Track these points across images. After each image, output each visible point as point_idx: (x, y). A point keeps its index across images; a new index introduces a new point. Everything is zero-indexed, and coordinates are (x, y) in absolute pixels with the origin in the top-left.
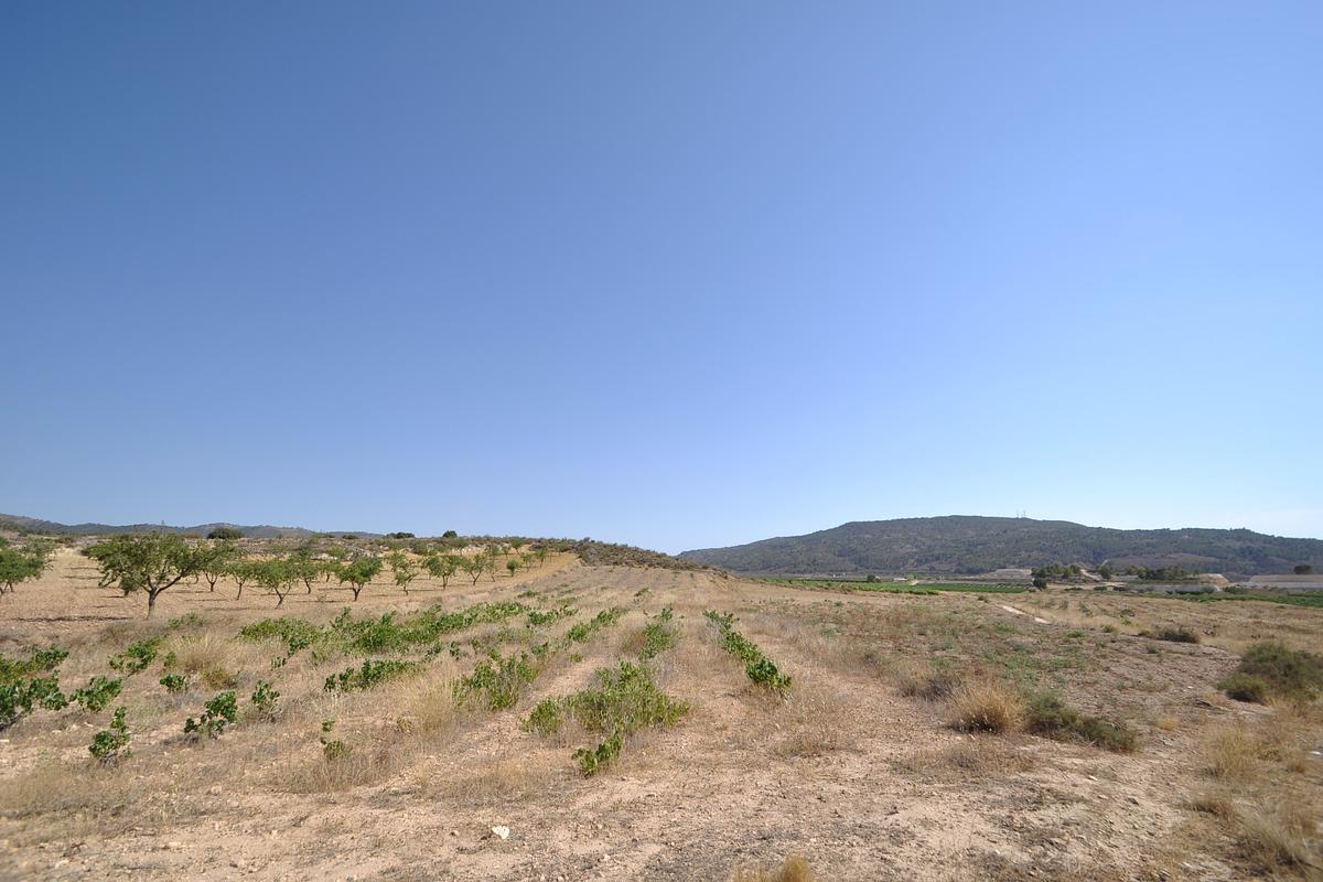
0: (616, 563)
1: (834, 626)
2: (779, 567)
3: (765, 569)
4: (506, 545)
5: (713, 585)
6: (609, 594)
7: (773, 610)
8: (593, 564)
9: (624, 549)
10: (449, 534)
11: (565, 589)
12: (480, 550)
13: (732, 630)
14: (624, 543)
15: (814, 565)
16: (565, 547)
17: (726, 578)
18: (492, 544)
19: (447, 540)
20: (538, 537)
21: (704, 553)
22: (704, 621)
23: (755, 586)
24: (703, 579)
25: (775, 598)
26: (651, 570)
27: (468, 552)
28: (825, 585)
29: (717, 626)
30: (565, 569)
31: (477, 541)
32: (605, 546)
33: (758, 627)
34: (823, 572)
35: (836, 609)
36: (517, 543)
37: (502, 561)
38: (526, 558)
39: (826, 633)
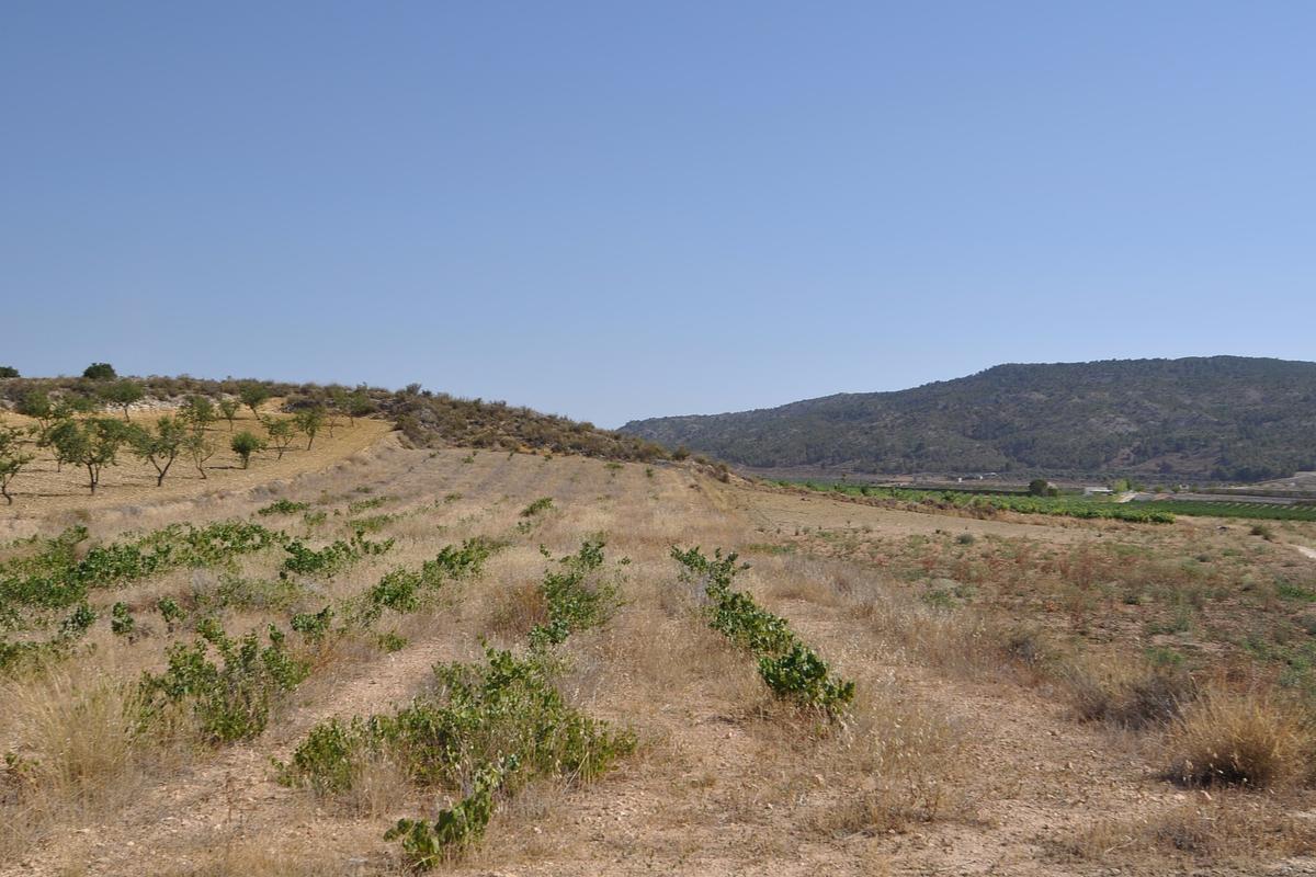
0: (479, 444)
1: (950, 584)
2: (843, 460)
3: (810, 462)
4: (228, 398)
5: (694, 495)
6: (463, 510)
7: (822, 549)
8: (426, 443)
9: (496, 412)
10: (99, 372)
11: (363, 498)
12: (171, 409)
13: (732, 589)
14: (499, 400)
15: (917, 457)
16: (362, 404)
17: (725, 480)
18: (198, 396)
19: (92, 384)
20: (301, 382)
21: (678, 425)
22: (673, 569)
23: (787, 499)
24: (675, 482)
25: (831, 525)
26: (559, 459)
27: (144, 413)
28: (938, 498)
29: (701, 581)
30: (365, 453)
31: (162, 388)
32: (455, 405)
33: (789, 583)
34: (938, 471)
35: (957, 550)
36: (254, 393)
37: (221, 435)
38: (276, 429)
39: (937, 599)
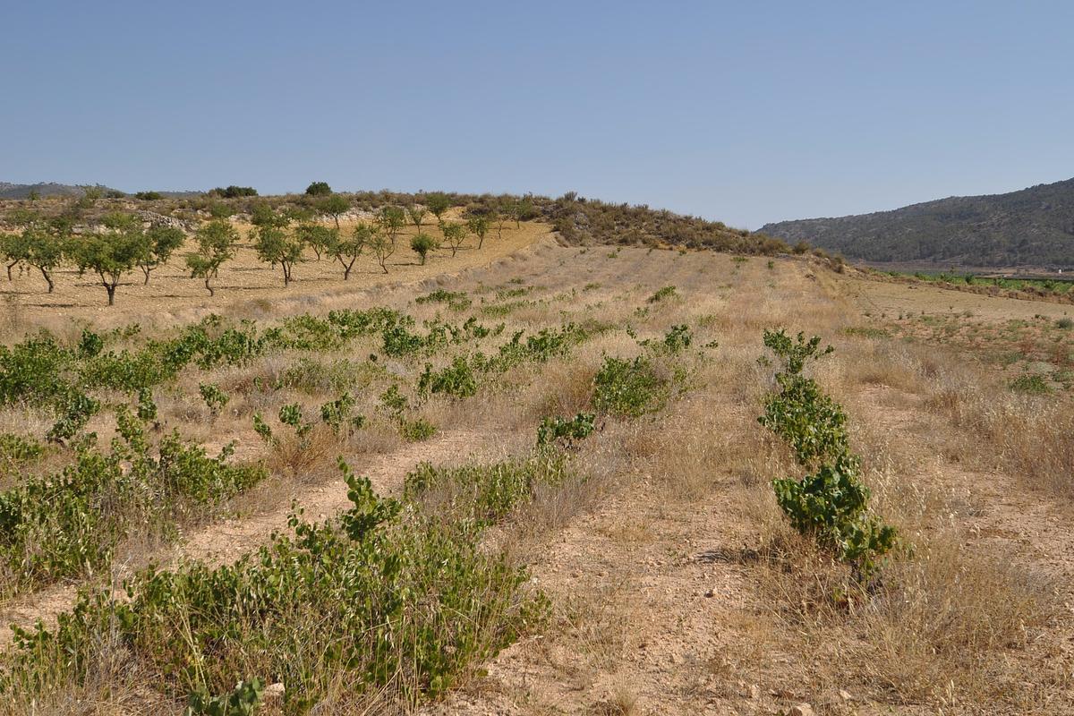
0: (624, 242)
1: (1046, 368)
2: (952, 255)
3: (923, 257)
4: (419, 208)
5: (809, 284)
6: (594, 298)
7: (924, 332)
8: (579, 241)
9: (641, 214)
10: (317, 189)
11: (515, 288)
12: (367, 218)
14: (642, 204)
15: (1021, 252)
16: (527, 210)
17: (839, 271)
18: (392, 208)
19: (312, 199)
20: (479, 194)
21: (808, 226)
23: (896, 287)
24: (792, 273)
25: (934, 310)
26: (692, 254)
27: (348, 221)
28: (1039, 287)
30: (526, 251)
31: (366, 201)
32: (605, 209)
34: (1039, 264)
35: (1055, 334)
36: (438, 203)
37: (407, 234)
38: (450, 231)
39: (1029, 385)
